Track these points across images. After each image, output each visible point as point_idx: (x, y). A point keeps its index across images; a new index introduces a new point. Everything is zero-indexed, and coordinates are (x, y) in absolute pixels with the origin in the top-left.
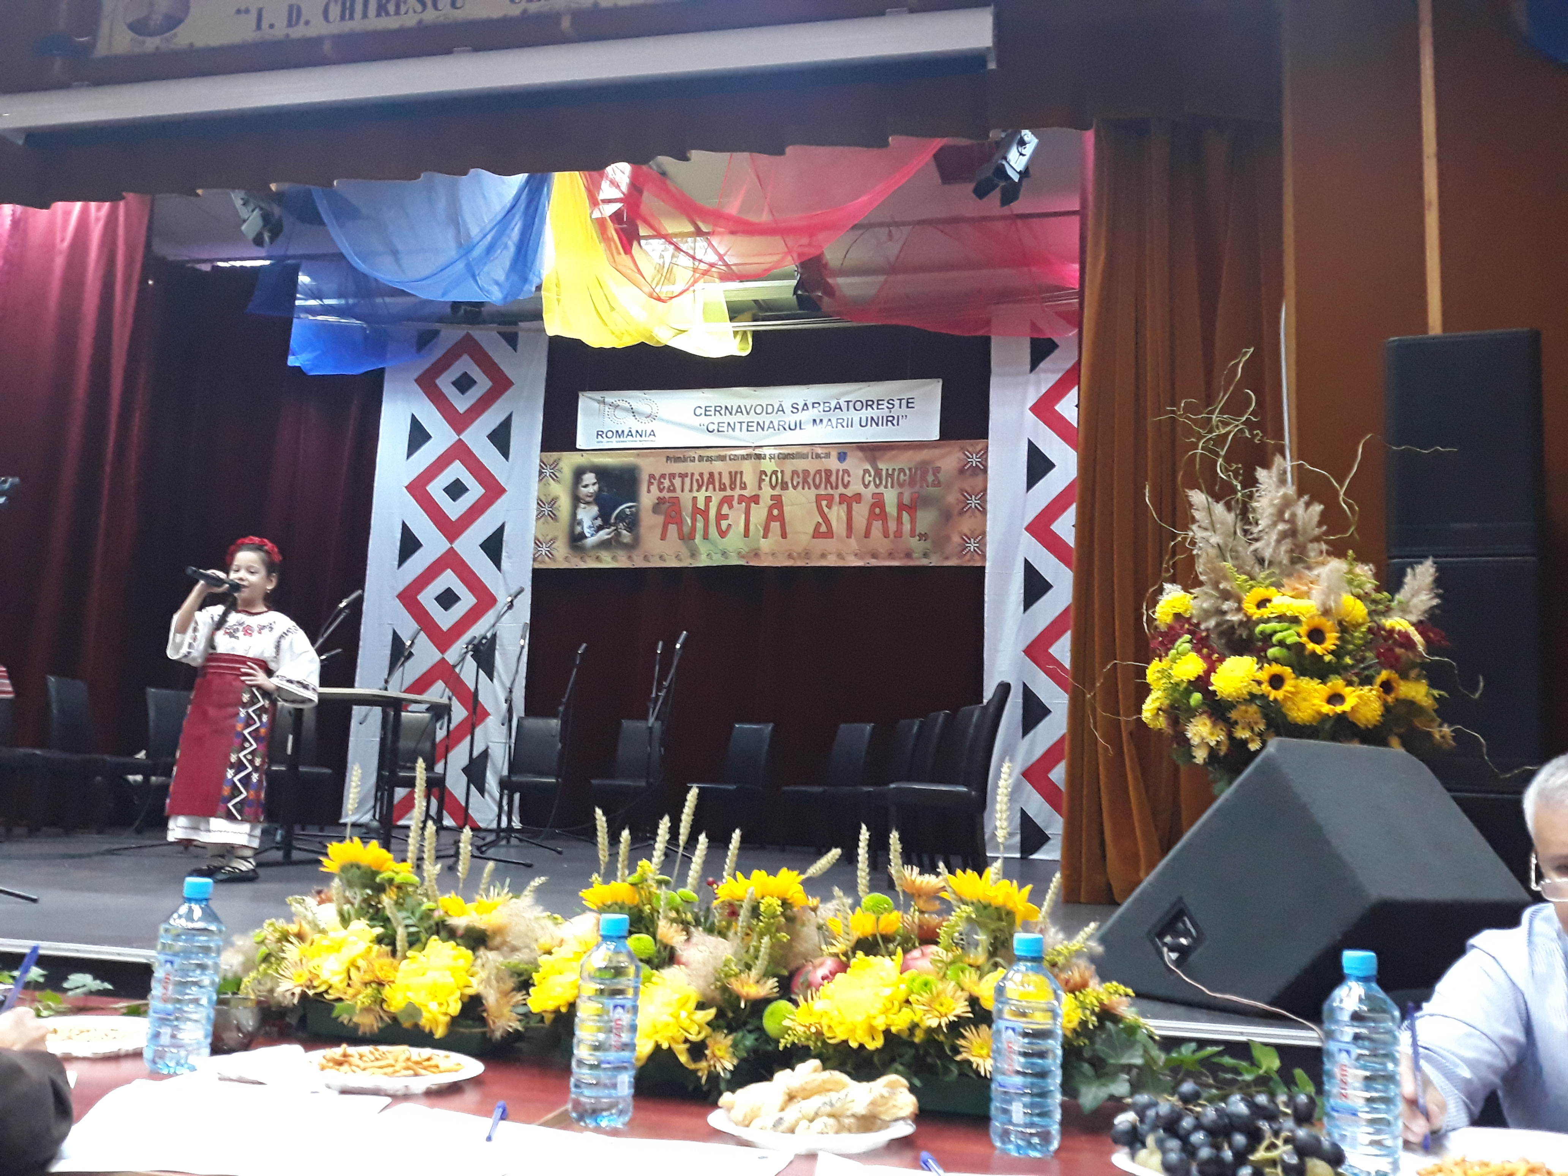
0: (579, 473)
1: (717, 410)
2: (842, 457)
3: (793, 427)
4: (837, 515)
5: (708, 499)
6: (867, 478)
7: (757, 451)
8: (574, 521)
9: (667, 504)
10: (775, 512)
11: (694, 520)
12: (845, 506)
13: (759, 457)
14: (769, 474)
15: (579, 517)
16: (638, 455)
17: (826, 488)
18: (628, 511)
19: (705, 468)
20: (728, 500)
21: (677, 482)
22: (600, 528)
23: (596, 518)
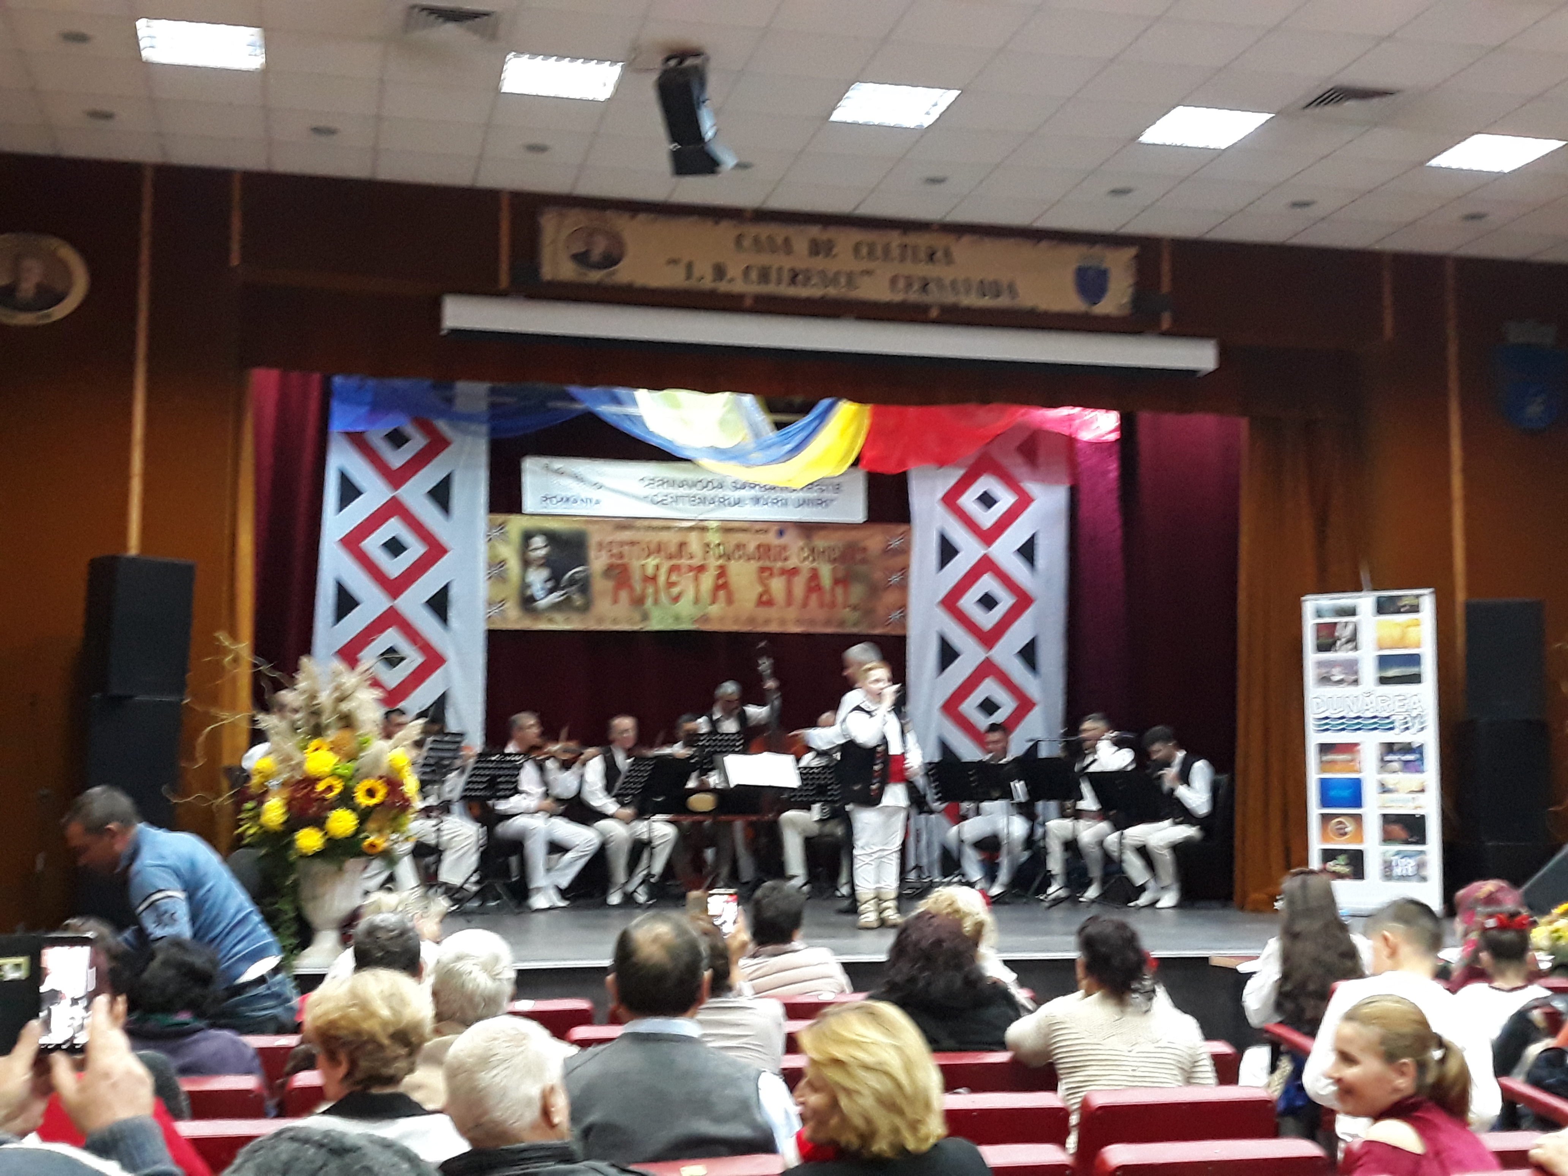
0: (527, 536)
1: (663, 482)
3: (732, 503)
4: (777, 585)
5: (657, 568)
6: (803, 554)
7: (703, 524)
8: (525, 583)
9: (617, 571)
10: (721, 581)
11: (644, 587)
12: (784, 578)
13: (704, 529)
15: (529, 579)
17: (766, 561)
18: (579, 575)
19: (651, 537)
20: (675, 569)
21: (626, 549)
22: (551, 591)
23: (546, 581)
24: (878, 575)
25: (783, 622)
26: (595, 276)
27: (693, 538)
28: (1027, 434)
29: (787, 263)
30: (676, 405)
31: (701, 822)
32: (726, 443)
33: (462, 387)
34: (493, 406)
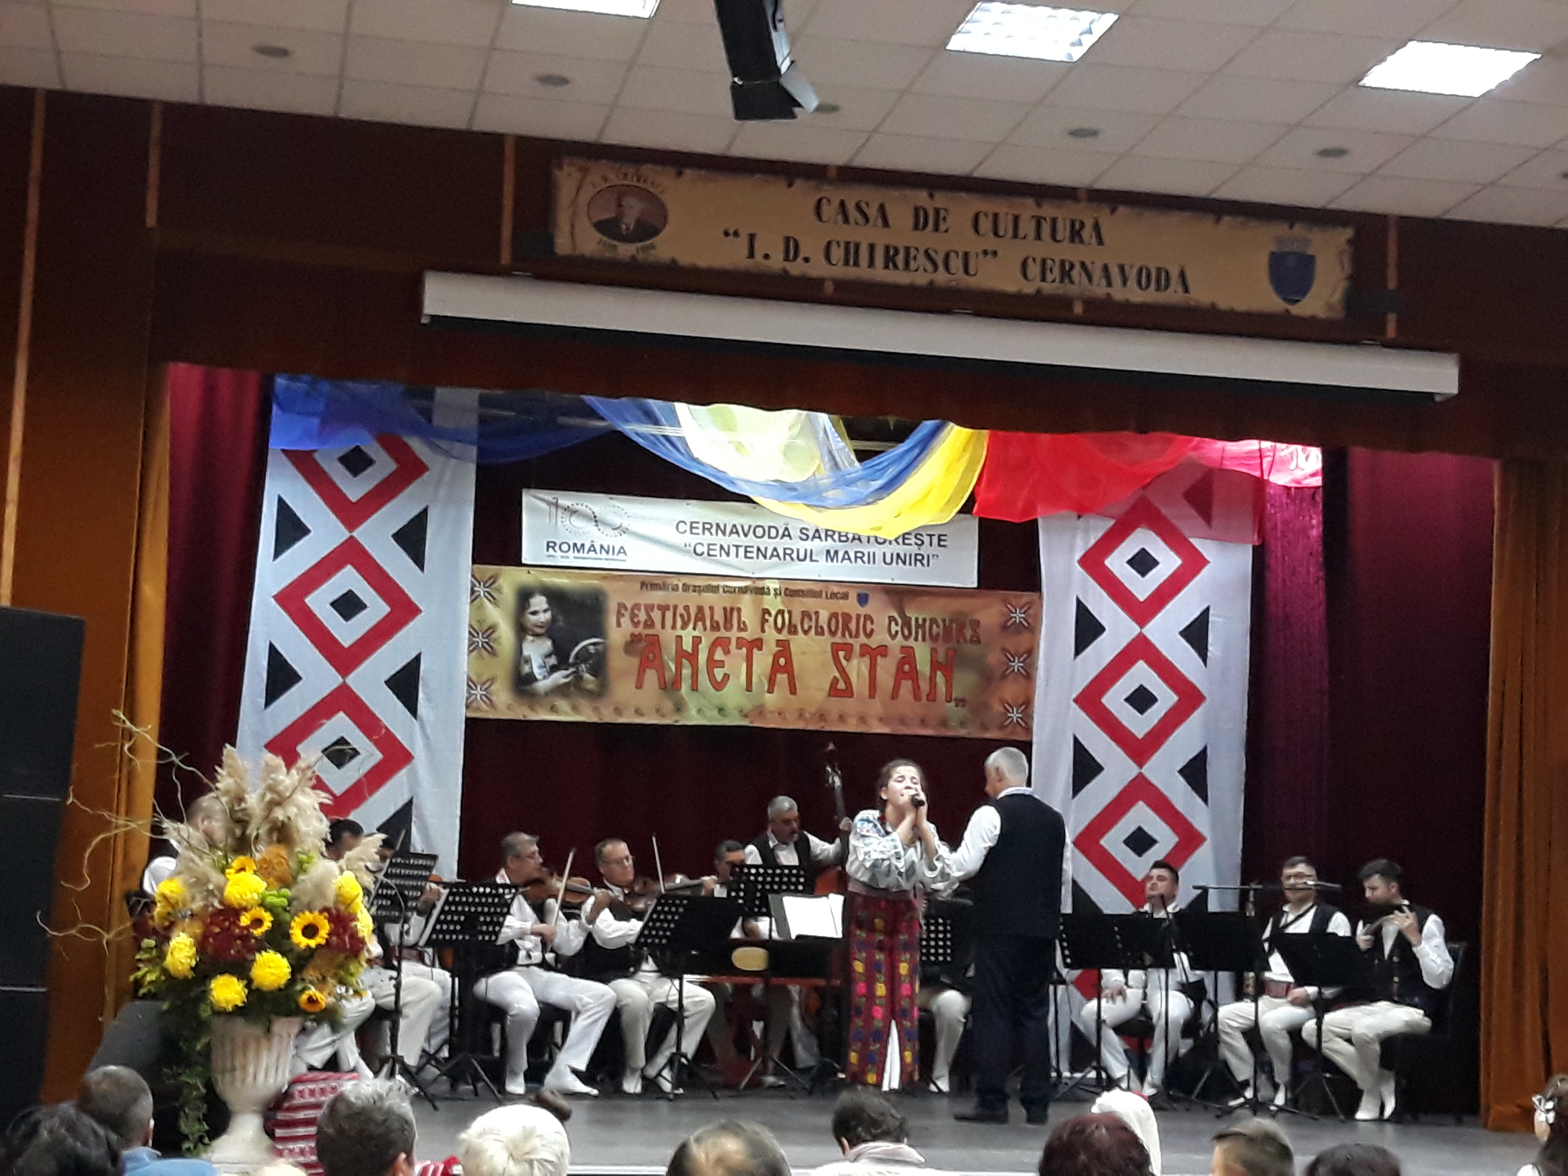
0: (524, 596)
1: (707, 528)
2: (863, 599)
3: (802, 556)
4: (857, 669)
5: (697, 641)
6: (894, 628)
7: (760, 584)
8: (520, 659)
9: (644, 644)
10: (782, 661)
11: (679, 667)
12: (867, 659)
13: (762, 591)
14: (773, 613)
15: (526, 653)
16: (605, 578)
17: (844, 635)
18: (592, 649)
19: (693, 600)
20: (721, 643)
21: (656, 615)
22: (553, 669)
23: (549, 656)
24: (994, 658)
25: (862, 719)
26: (625, 250)
27: (746, 603)
28: (1198, 476)
29: (882, 238)
30: (729, 426)
31: (748, 988)
32: (793, 476)
33: (441, 393)
34: (482, 420)
